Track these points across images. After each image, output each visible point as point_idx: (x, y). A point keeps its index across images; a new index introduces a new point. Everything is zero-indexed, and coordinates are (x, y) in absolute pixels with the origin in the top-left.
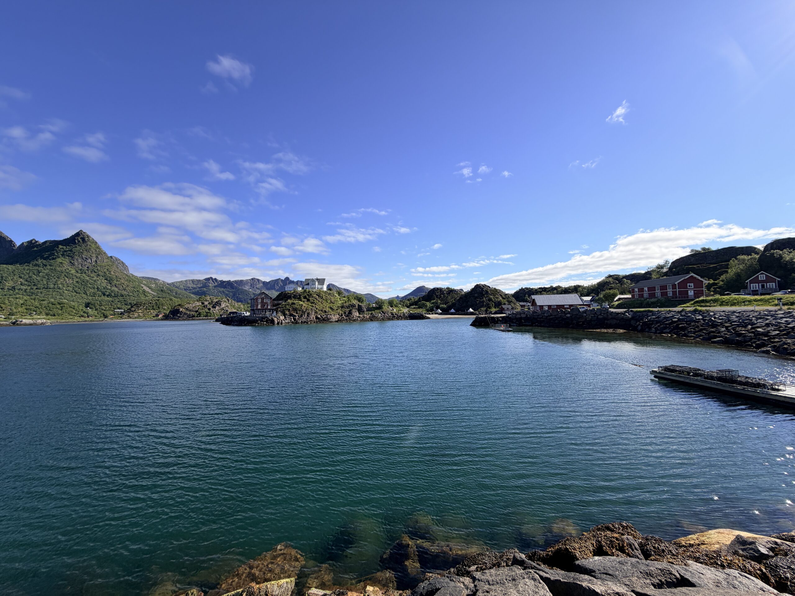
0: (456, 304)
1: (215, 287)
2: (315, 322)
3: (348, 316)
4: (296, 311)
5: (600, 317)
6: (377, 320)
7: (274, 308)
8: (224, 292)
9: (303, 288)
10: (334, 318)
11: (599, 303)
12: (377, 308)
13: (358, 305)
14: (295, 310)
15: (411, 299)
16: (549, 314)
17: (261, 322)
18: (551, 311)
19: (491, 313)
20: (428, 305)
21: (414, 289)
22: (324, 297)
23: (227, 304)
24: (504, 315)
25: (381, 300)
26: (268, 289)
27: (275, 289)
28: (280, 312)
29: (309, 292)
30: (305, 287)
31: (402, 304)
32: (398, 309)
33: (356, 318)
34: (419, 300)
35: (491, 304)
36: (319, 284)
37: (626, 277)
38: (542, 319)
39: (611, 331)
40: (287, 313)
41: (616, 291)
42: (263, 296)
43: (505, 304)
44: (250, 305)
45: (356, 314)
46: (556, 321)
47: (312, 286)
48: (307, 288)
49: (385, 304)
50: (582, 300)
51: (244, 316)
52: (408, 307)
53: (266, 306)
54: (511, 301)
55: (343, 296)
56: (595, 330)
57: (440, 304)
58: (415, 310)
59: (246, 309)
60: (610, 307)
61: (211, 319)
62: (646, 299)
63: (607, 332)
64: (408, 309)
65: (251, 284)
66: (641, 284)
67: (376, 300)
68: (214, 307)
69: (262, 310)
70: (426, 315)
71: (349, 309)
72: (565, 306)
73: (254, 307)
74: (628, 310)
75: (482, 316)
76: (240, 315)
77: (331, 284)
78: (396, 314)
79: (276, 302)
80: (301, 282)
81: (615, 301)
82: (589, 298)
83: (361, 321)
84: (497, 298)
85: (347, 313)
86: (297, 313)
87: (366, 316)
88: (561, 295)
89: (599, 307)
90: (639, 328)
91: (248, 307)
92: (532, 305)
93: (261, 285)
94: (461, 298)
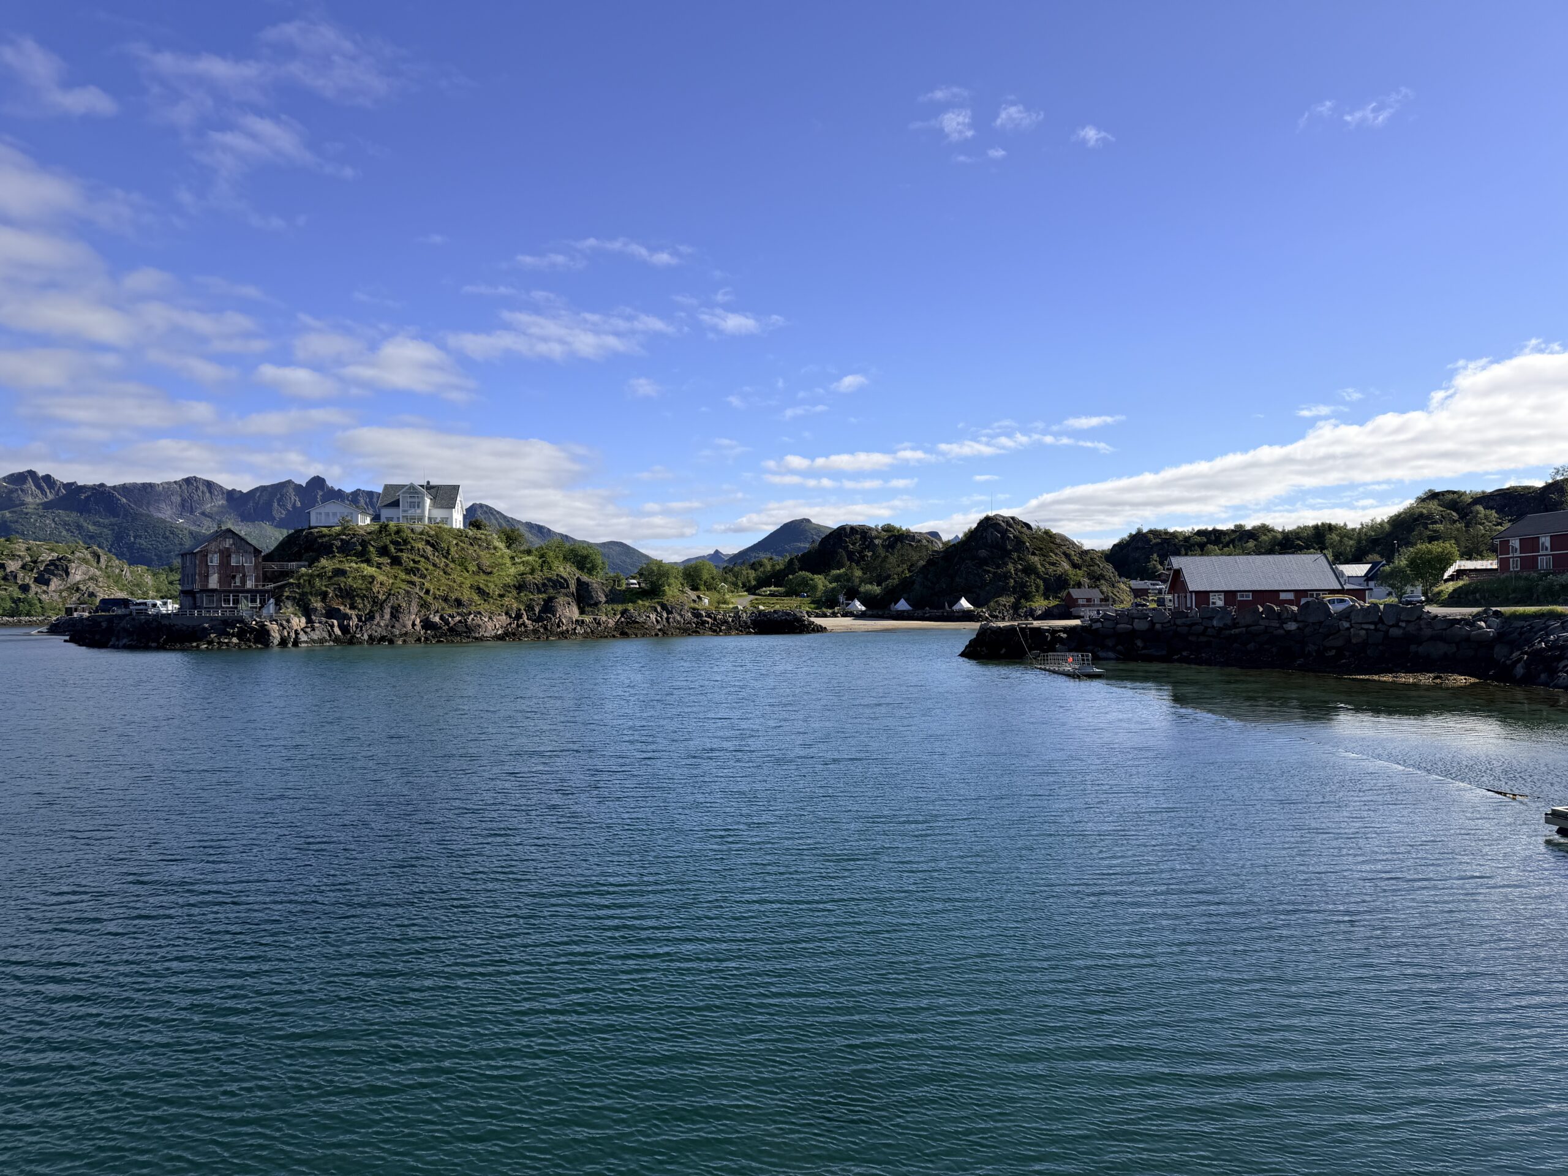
0: (913, 583)
1: (47, 506)
2: (419, 640)
3: (539, 619)
4: (352, 598)
5: (1395, 632)
6: (643, 635)
7: (271, 586)
8: (79, 527)
9: (376, 518)
10: (490, 625)
11: (1392, 586)
12: (642, 594)
13: (578, 579)
14: (348, 595)
15: (761, 565)
16: (1229, 622)
17: (219, 635)
18: (1233, 609)
19: (1031, 614)
20: (821, 587)
21: (772, 529)
22: (453, 550)
23: (94, 571)
24: (1077, 622)
25: (660, 564)
26: (246, 518)
27: (271, 519)
28: (289, 604)
29: (398, 532)
30: (385, 513)
31: (731, 578)
32: (716, 596)
33: (571, 627)
34: (790, 567)
35: (1031, 581)
36: (436, 503)
37: (1487, 500)
38: (1203, 639)
39: (1426, 679)
40: (317, 604)
41: (1449, 546)
42: (228, 543)
43: (1079, 585)
44: (177, 577)
45: (569, 612)
46: (1251, 646)
47: (411, 512)
48: (390, 519)
49: (672, 580)
50: (1338, 575)
51: (157, 615)
52: (751, 590)
53: (238, 580)
54: (1102, 577)
55: (524, 547)
56: (1376, 677)
57: (862, 581)
58: (774, 600)
59: (164, 588)
60: (1429, 601)
61: (30, 624)
62: (1546, 575)
63: (1414, 684)
64: (752, 597)
65: (183, 500)
66: (1533, 522)
67: (640, 566)
68: (42, 580)
69: (223, 593)
70: (812, 619)
71: (544, 596)
72: (1283, 596)
73: (193, 582)
74: (1485, 612)
75: (1002, 624)
76: (139, 612)
77: (481, 506)
78: (709, 616)
79: (275, 566)
80: (370, 494)
81: (1446, 581)
82: (1361, 569)
83: (586, 635)
84: (1053, 564)
85: (537, 610)
86: (352, 607)
87: (604, 618)
88: (1270, 558)
89: (1393, 600)
90: (1519, 670)
91: (171, 583)
92: (1172, 589)
93: (221, 502)
94: (931, 562)
